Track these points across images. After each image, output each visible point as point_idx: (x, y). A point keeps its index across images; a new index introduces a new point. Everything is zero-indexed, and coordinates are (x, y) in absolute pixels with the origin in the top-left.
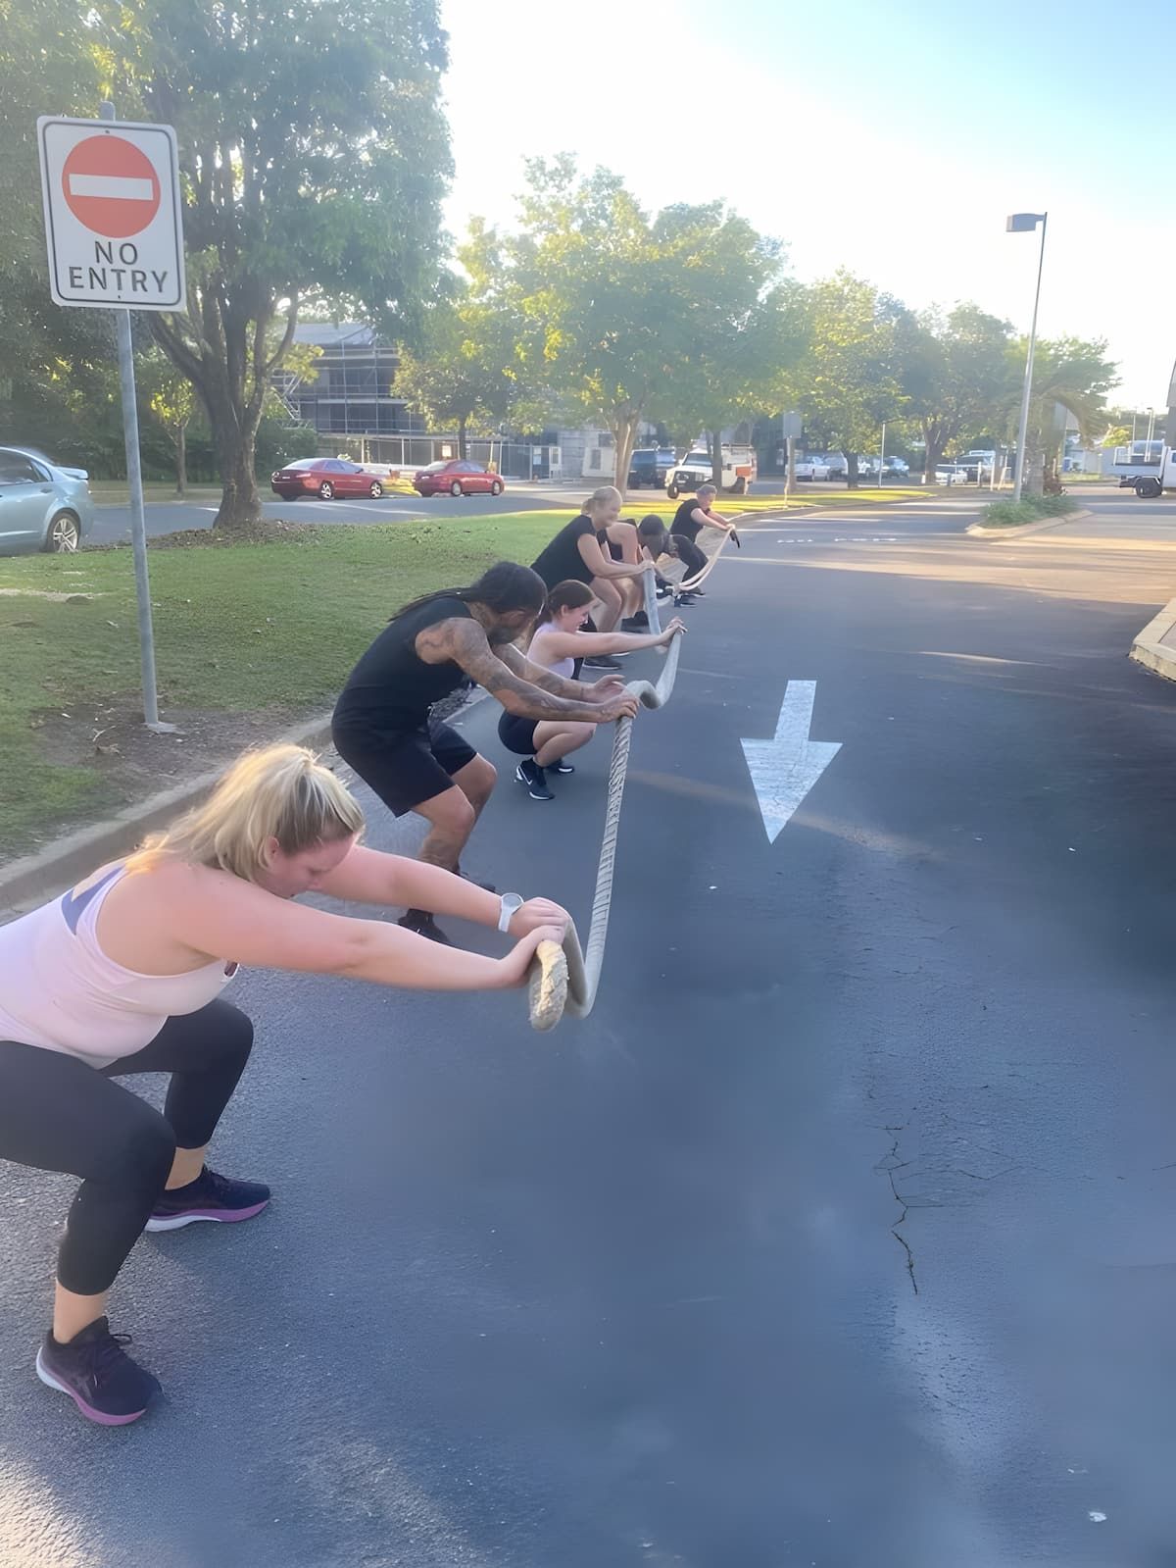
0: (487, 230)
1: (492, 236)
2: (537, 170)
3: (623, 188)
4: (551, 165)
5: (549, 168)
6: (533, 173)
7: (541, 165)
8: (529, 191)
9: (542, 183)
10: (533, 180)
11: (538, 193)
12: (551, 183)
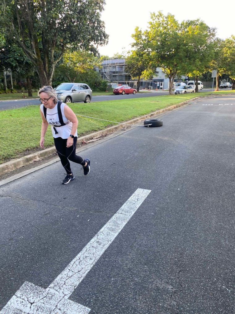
0: (139, 30)
1: (140, 31)
2: (153, 15)
3: (174, 18)
4: (157, 14)
5: (156, 15)
6: (152, 17)
7: (154, 14)
8: (151, 20)
9: (154, 18)
10: (152, 18)
11: (153, 21)
12: (156, 18)
